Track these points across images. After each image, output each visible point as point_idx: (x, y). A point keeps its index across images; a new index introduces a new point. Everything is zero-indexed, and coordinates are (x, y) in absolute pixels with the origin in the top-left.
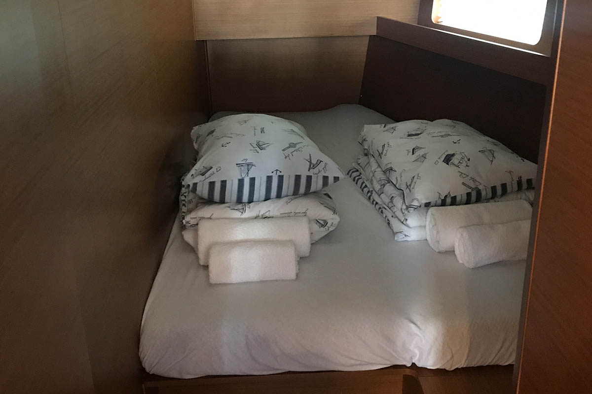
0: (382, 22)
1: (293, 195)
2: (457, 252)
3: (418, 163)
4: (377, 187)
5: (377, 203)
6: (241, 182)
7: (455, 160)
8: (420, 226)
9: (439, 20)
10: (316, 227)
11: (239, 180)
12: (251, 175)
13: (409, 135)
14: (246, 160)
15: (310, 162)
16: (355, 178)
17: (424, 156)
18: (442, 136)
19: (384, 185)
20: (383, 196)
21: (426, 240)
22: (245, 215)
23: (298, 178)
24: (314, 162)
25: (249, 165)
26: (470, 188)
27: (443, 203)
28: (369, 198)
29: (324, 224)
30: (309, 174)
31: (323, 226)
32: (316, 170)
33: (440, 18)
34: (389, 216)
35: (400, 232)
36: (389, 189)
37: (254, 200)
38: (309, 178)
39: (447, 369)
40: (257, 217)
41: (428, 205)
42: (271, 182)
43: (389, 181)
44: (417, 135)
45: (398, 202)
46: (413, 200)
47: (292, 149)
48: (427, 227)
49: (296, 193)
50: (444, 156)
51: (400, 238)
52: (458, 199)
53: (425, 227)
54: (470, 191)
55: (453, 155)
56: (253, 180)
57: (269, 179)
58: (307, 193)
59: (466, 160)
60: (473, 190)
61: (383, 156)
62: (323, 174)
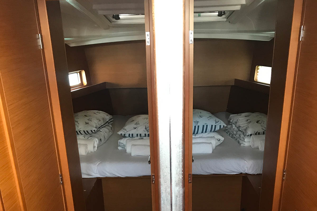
0: (236, 81)
1: (210, 132)
2: (259, 147)
3: (248, 124)
4: (235, 133)
5: (235, 138)
6: (195, 127)
7: (260, 122)
8: (249, 142)
9: (257, 80)
10: (217, 141)
11: (195, 126)
12: (198, 125)
13: (246, 116)
14: (197, 120)
15: (216, 121)
16: (227, 132)
17: (250, 122)
18: (256, 116)
19: (237, 132)
20: (237, 135)
21: (250, 146)
22: (196, 137)
23: (212, 126)
24: (217, 121)
25: (198, 122)
26: (264, 130)
27: (256, 134)
28: (232, 137)
29: (219, 140)
30: (215, 125)
31: (219, 141)
32: (217, 124)
33: (257, 79)
34: (239, 140)
35: (242, 143)
36: (239, 133)
37: (198, 133)
38: (215, 126)
39: (255, 174)
40: (200, 137)
41: (251, 135)
42: (204, 127)
43: (239, 130)
44: (248, 116)
45: (242, 136)
46: (246, 133)
47: (210, 118)
48: (251, 142)
49: (211, 131)
50: (256, 121)
51: (242, 145)
52: (260, 133)
53: (250, 142)
54: (264, 131)
55: (259, 121)
56: (198, 126)
57: (203, 126)
58: (214, 131)
59: (263, 122)
60: (265, 130)
61: (237, 123)
62: (220, 125)
